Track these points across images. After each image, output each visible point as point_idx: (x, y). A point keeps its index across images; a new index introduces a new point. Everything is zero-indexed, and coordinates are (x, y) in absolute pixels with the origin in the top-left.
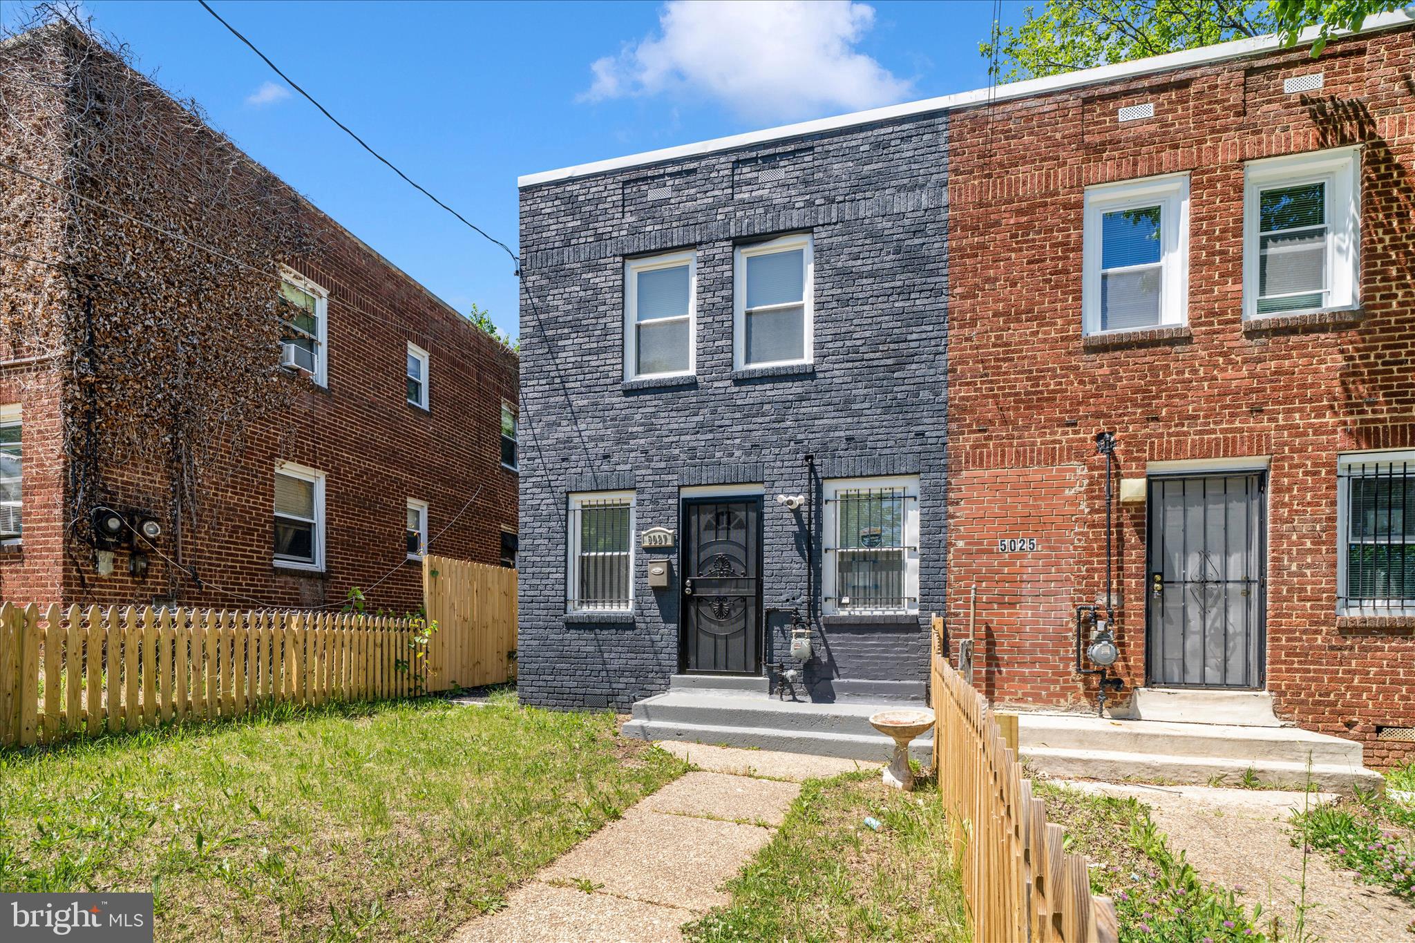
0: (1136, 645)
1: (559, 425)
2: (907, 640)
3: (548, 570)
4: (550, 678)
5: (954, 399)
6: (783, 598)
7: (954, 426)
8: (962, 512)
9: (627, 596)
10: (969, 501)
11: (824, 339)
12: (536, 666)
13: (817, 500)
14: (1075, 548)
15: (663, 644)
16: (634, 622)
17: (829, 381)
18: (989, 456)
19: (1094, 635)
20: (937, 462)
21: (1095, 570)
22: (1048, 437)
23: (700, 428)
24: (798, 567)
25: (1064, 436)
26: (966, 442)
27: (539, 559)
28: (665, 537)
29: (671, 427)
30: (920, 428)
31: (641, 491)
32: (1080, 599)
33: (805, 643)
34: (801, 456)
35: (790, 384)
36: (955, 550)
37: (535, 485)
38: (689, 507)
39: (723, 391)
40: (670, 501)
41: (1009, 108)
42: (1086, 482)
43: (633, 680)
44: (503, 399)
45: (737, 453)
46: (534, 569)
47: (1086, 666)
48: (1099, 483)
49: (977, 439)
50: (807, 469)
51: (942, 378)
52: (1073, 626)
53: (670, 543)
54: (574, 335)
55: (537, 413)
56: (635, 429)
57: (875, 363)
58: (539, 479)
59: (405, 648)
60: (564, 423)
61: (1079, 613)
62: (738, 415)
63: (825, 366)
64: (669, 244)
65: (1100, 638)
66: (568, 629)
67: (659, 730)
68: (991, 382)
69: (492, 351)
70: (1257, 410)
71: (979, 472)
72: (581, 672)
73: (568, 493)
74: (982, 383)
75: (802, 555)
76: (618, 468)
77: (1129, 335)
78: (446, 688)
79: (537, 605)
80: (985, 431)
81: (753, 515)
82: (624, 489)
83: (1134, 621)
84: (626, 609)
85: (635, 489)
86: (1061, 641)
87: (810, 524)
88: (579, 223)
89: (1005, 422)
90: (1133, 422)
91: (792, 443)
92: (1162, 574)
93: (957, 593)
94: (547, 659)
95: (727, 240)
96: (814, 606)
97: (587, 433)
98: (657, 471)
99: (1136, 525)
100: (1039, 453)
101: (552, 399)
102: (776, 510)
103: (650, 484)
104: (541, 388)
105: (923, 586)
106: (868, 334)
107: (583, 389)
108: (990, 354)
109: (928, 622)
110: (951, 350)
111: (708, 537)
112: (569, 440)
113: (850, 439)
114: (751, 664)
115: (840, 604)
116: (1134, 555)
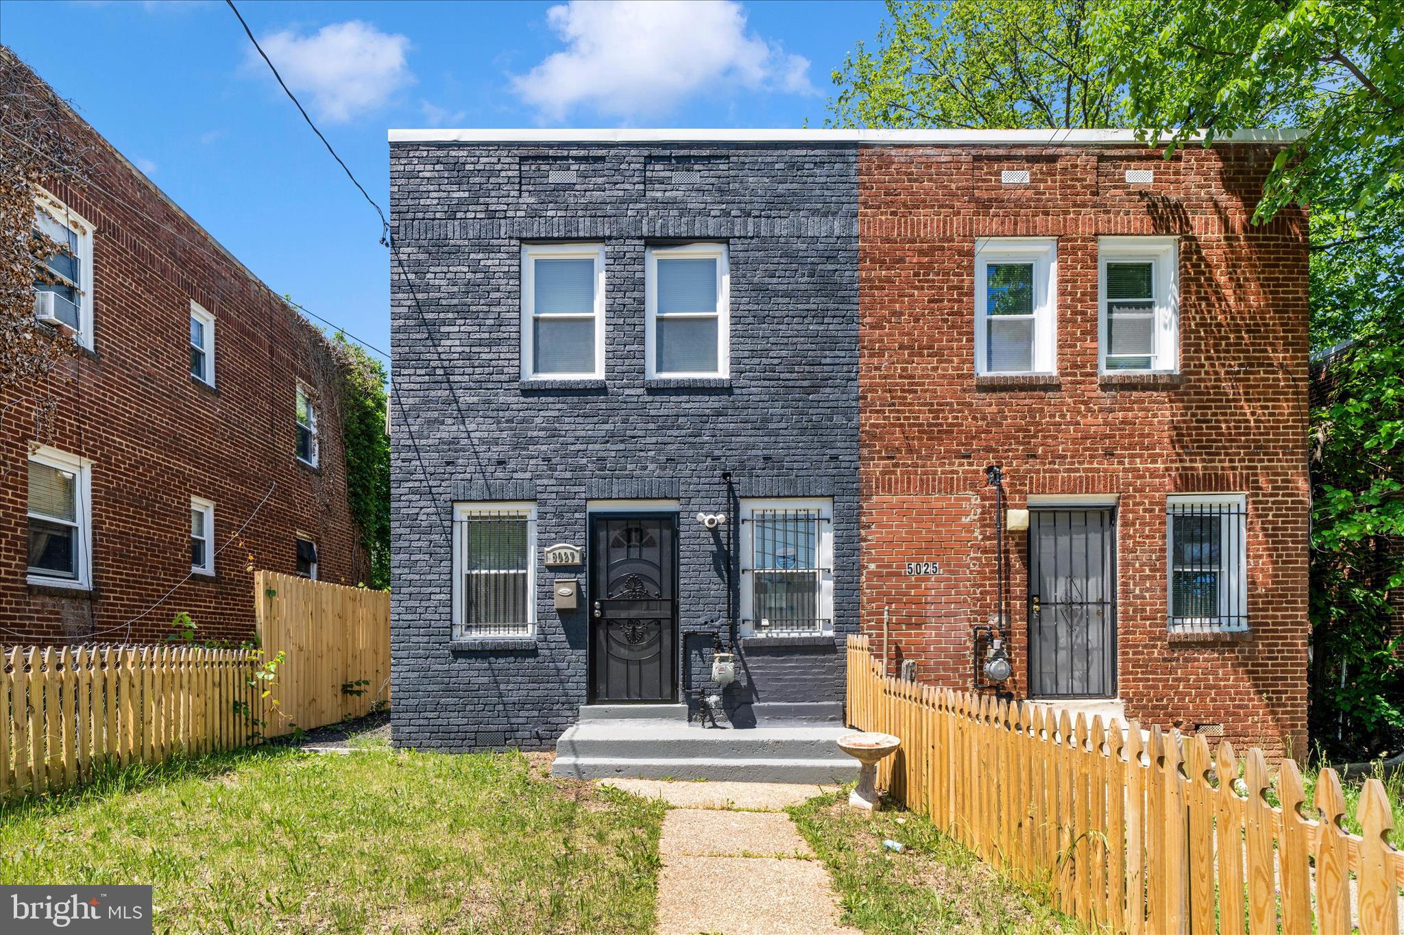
0: (1021, 661)
1: (443, 423)
2: (823, 661)
3: (430, 590)
4: (432, 715)
5: (865, 425)
6: (701, 620)
7: (865, 452)
8: (873, 536)
9: (525, 619)
10: (880, 526)
11: (740, 354)
12: (416, 702)
13: (735, 521)
14: (971, 572)
15: (570, 672)
16: (537, 648)
17: (746, 398)
18: (896, 483)
19: (991, 653)
20: (850, 486)
21: (987, 593)
22: (947, 468)
23: (610, 437)
24: (717, 589)
25: (961, 468)
26: (876, 467)
27: (417, 577)
28: (572, 555)
29: (578, 434)
30: (834, 452)
31: (543, 503)
32: (975, 620)
33: (730, 667)
34: (718, 472)
35: (707, 398)
36: (868, 573)
37: (412, 491)
38: (598, 522)
39: (635, 399)
40: (577, 515)
41: (911, 152)
42: (979, 511)
43: (536, 713)
44: (298, 378)
45: (651, 467)
46: (411, 589)
47: (982, 682)
48: (990, 513)
49: (886, 466)
50: (725, 487)
51: (854, 404)
52: (970, 645)
53: (577, 561)
54: (462, 322)
55: (414, 407)
56: (535, 434)
57: (790, 383)
58: (417, 484)
59: (243, 686)
60: (450, 421)
61: (975, 633)
62: (652, 426)
63: (742, 382)
64: (574, 234)
65: (995, 658)
66: (456, 658)
67: (595, 767)
68: (898, 411)
69: (285, 319)
70: (1109, 454)
71: (887, 497)
72: (472, 707)
73: (453, 501)
74: (890, 412)
75: (721, 576)
76: (515, 475)
77: (1012, 378)
78: (283, 733)
79: (416, 631)
80: (893, 458)
81: (667, 533)
82: (523, 500)
83: (1019, 639)
84: (527, 634)
85: (535, 500)
86: (960, 659)
87: (728, 544)
88: (466, 195)
89: (910, 451)
90: (1016, 458)
91: (709, 459)
92: (1038, 596)
93: (869, 614)
94: (428, 693)
95: (639, 238)
96: (733, 630)
97: (478, 434)
98: (562, 482)
99: (1019, 552)
100: (940, 482)
101: (433, 393)
102: (693, 528)
103: (554, 496)
104: (419, 379)
105: (838, 608)
106: (784, 353)
107: (472, 385)
108: (897, 384)
109: (844, 644)
110: (863, 377)
111: (618, 556)
112: (455, 441)
113: (767, 459)
114: (667, 690)
115: (758, 626)
116: (1018, 579)
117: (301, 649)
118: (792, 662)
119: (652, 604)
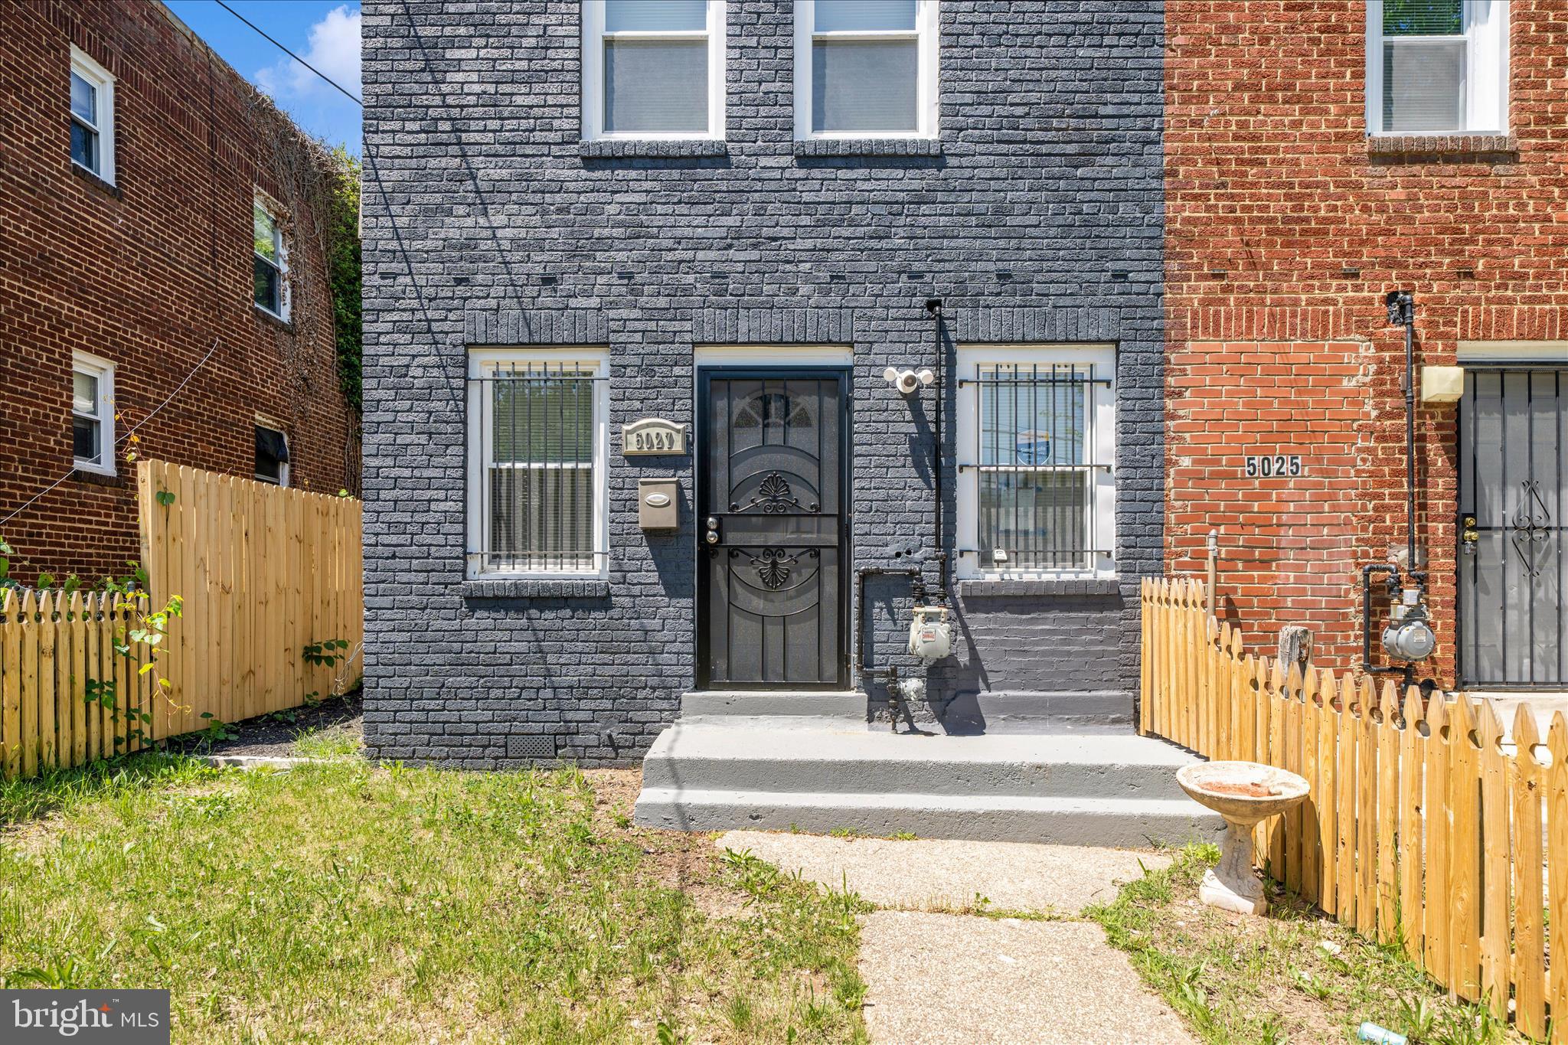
0: (1445, 626)
1: (450, 213)
2: (1100, 622)
3: (428, 494)
4: (432, 704)
5: (1173, 220)
6: (891, 550)
7: (1173, 266)
8: (1186, 409)
9: (589, 546)
10: (1200, 392)
11: (959, 98)
12: (406, 683)
13: (948, 383)
14: (1358, 473)
15: (666, 635)
16: (609, 595)
17: (967, 173)
18: (1228, 319)
19: (1399, 611)
20: (1147, 324)
21: (1386, 508)
22: (1317, 294)
23: (733, 239)
24: (918, 499)
25: (1341, 293)
26: (1194, 293)
27: (407, 473)
28: (670, 437)
29: (678, 232)
30: (1120, 265)
31: (618, 349)
32: (1366, 554)
33: (942, 630)
34: (920, 300)
35: (900, 173)
36: (1178, 473)
37: (399, 328)
38: (713, 379)
39: (777, 174)
40: (677, 371)
42: (1373, 368)
43: (608, 704)
44: (256, 188)
45: (804, 290)
46: (397, 493)
47: (1376, 661)
48: (1391, 372)
49: (1210, 289)
50: (932, 325)
51: (1155, 184)
52: (1357, 597)
53: (678, 447)
54: (482, 42)
55: (401, 187)
56: (606, 232)
57: (1044, 149)
58: (406, 316)
59: (107, 653)
60: (461, 210)
61: (1366, 576)
62: (805, 220)
63: (961, 146)
65: (1408, 620)
66: (473, 609)
67: (713, 810)
68: (1232, 197)
69: (236, 97)
71: (1212, 345)
72: (499, 693)
73: (468, 346)
74: (1218, 197)
75: (923, 475)
76: (573, 302)
77: (1433, 140)
78: (191, 728)
79: (404, 564)
80: (1221, 277)
81: (831, 404)
82: (586, 344)
83: (1442, 587)
84: (593, 570)
85: (606, 344)
86: (1339, 621)
87: (938, 422)
89: (1252, 265)
90: (1439, 277)
91: (904, 277)
92: (1474, 515)
93: (1181, 543)
94: (426, 668)
96: (946, 568)
97: (509, 233)
98: (651, 314)
99: (1443, 439)
100: (1304, 319)
101: (433, 163)
102: (877, 393)
103: (638, 337)
104: (409, 139)
105: (1126, 532)
106: (1033, 97)
107: (500, 149)
108: (1230, 151)
109: (1136, 593)
110: (1170, 138)
111: (748, 439)
112: (470, 243)
113: (1004, 276)
114: (831, 669)
115: (986, 559)
116: (1440, 485)
117: (226, 591)
118: (1048, 622)
119: (805, 521)
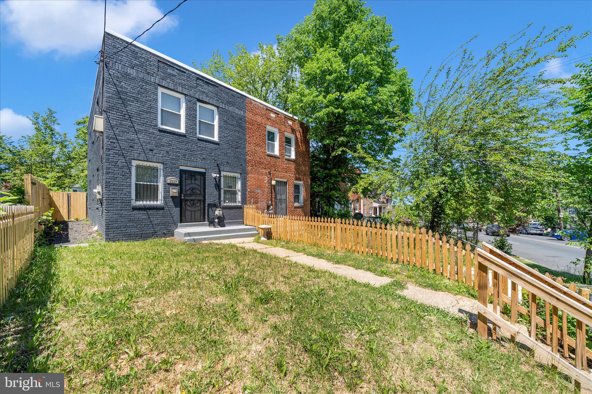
1: (128, 133)
2: (240, 211)
3: (123, 188)
4: (124, 229)
5: (247, 159)
6: (212, 200)
7: (247, 164)
8: (249, 183)
9: (157, 199)
10: (250, 181)
11: (220, 136)
12: (116, 225)
13: (220, 177)
14: (266, 192)
15: (175, 214)
16: (164, 207)
17: (222, 147)
18: (253, 172)
19: (271, 209)
20: (244, 172)
21: (269, 197)
22: (262, 170)
23: (187, 149)
24: (216, 193)
25: (264, 171)
26: (249, 168)
27: (117, 183)
29: (177, 146)
30: (241, 163)
31: (165, 164)
34: (216, 164)
35: (213, 145)
36: (248, 191)
37: (115, 153)
38: (183, 171)
39: (194, 141)
40: (176, 169)
41: (256, 103)
42: (267, 180)
43: (163, 227)
45: (199, 159)
46: (115, 186)
48: (269, 181)
49: (251, 168)
50: (218, 168)
51: (245, 153)
53: (177, 183)
54: (137, 103)
55: (116, 125)
56: (163, 144)
57: (232, 146)
58: (117, 151)
60: (131, 133)
62: (199, 149)
63: (221, 143)
64: (176, 90)
66: (134, 210)
70: (286, 172)
71: (251, 175)
72: (140, 226)
73: (132, 159)
74: (252, 157)
75: (217, 190)
76: (156, 155)
77: (272, 154)
79: (117, 201)
81: (202, 177)
82: (158, 163)
84: (160, 202)
85: (163, 163)
87: (218, 182)
88: (138, 63)
89: (256, 166)
90: (273, 170)
91: (214, 160)
92: (276, 198)
93: (248, 200)
94: (122, 222)
95: (196, 98)
96: (220, 203)
97: (142, 140)
98: (172, 159)
99: (274, 189)
100: (261, 173)
101: (124, 122)
102: (209, 177)
103: (169, 163)
104: (118, 116)
105: (242, 199)
106: (231, 138)
107: (141, 124)
108: (253, 151)
109: (243, 207)
110: (247, 148)
111: (189, 182)
112: (133, 140)
113: (227, 162)
114: (202, 218)
115: (224, 202)
116: (273, 194)
118: (233, 211)
119: (197, 196)
